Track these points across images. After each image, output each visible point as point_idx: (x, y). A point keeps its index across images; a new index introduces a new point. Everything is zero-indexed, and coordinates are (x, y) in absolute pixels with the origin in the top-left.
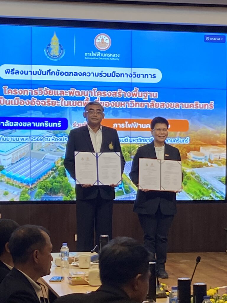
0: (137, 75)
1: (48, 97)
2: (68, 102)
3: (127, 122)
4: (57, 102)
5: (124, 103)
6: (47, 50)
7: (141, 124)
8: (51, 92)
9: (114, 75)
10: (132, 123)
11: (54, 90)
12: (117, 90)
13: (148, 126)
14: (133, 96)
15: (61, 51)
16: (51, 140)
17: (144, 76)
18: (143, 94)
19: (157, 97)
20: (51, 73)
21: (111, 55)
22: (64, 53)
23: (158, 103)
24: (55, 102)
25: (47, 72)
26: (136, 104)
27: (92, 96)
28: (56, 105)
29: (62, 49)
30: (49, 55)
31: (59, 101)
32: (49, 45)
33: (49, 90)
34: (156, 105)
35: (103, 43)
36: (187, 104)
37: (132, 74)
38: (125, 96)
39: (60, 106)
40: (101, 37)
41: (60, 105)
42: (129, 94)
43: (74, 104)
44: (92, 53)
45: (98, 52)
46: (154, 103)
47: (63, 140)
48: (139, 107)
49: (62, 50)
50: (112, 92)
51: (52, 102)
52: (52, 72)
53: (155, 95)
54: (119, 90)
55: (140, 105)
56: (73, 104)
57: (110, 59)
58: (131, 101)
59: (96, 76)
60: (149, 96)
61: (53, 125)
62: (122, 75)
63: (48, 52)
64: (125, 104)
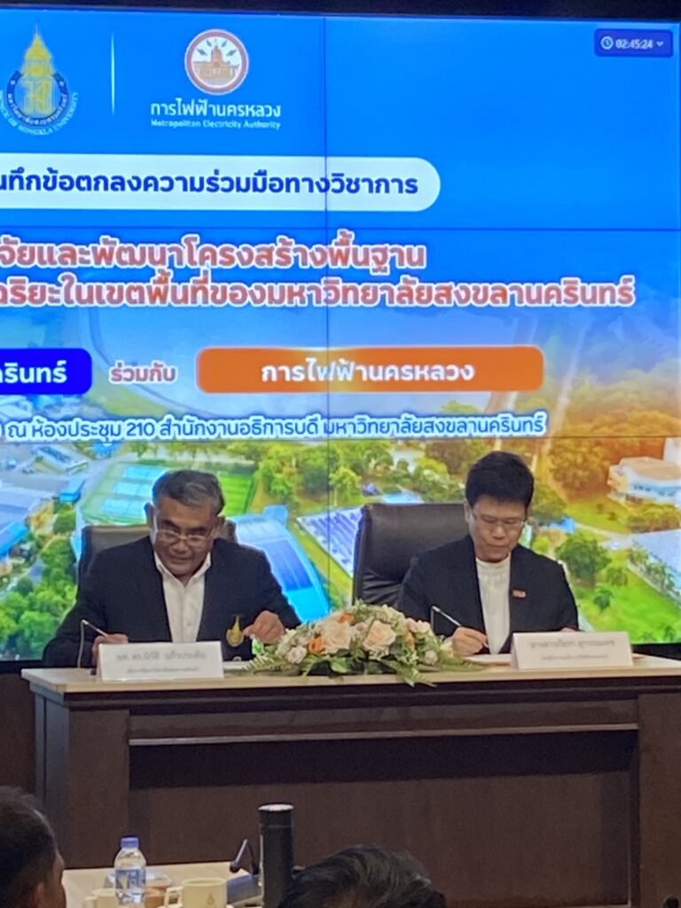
0: (346, 183)
1: (15, 271)
2: (90, 289)
3: (312, 361)
4: (52, 291)
5: (302, 289)
6: (10, 96)
7: (367, 364)
8: (27, 253)
9: (260, 185)
10: (333, 365)
11: (36, 246)
12: (275, 242)
13: (392, 371)
14: (335, 263)
15: (62, 98)
16: (29, 432)
17: (375, 185)
18: (371, 255)
19: (422, 264)
20: (25, 182)
21: (250, 109)
22: (74, 104)
23: (426, 285)
24: (43, 289)
25: (12, 179)
26: (346, 290)
27: (180, 263)
28: (47, 302)
29: (63, 90)
30: (17, 112)
31: (59, 285)
32: (17, 76)
33: (20, 244)
34: (420, 295)
35: (217, 65)
36: (534, 287)
37: (330, 178)
38: (305, 263)
39: (63, 306)
40: (209, 44)
41: (63, 302)
42: (319, 256)
43: (115, 296)
44: (176, 103)
45: (200, 101)
46: (414, 287)
47: (74, 432)
48: (356, 301)
49: (64, 96)
50: (254, 249)
51: (32, 290)
52: (29, 178)
53: (415, 258)
54: (282, 240)
55: (360, 294)
56: (110, 296)
57: (247, 123)
58: (326, 282)
59: (193, 188)
60: (393, 260)
61: (36, 375)
62: (293, 185)
63: (11, 101)
64: (306, 293)
